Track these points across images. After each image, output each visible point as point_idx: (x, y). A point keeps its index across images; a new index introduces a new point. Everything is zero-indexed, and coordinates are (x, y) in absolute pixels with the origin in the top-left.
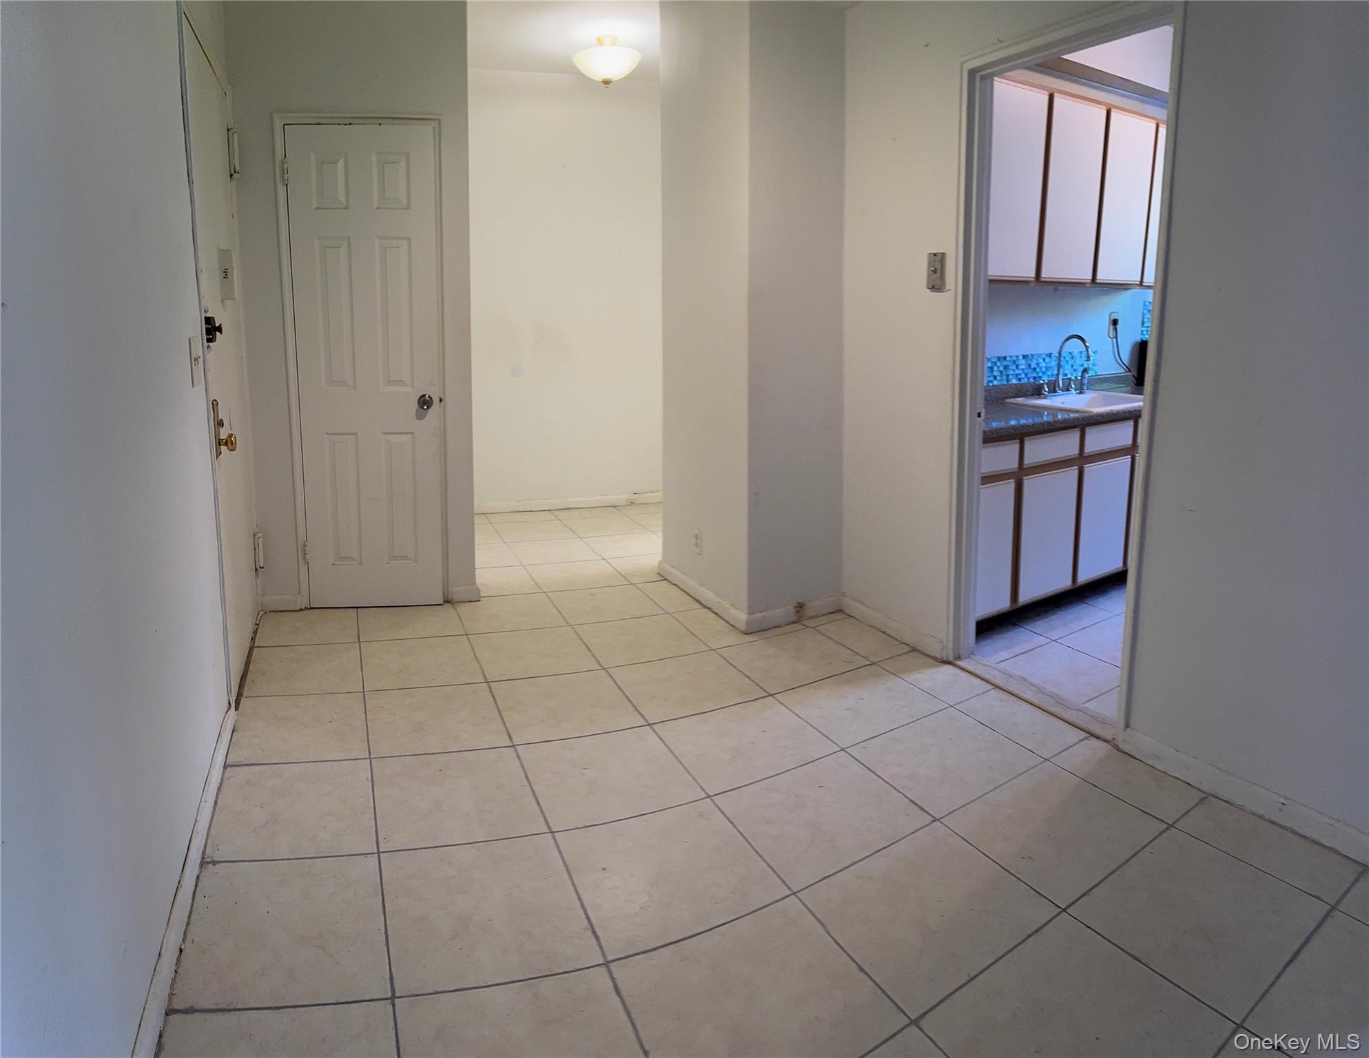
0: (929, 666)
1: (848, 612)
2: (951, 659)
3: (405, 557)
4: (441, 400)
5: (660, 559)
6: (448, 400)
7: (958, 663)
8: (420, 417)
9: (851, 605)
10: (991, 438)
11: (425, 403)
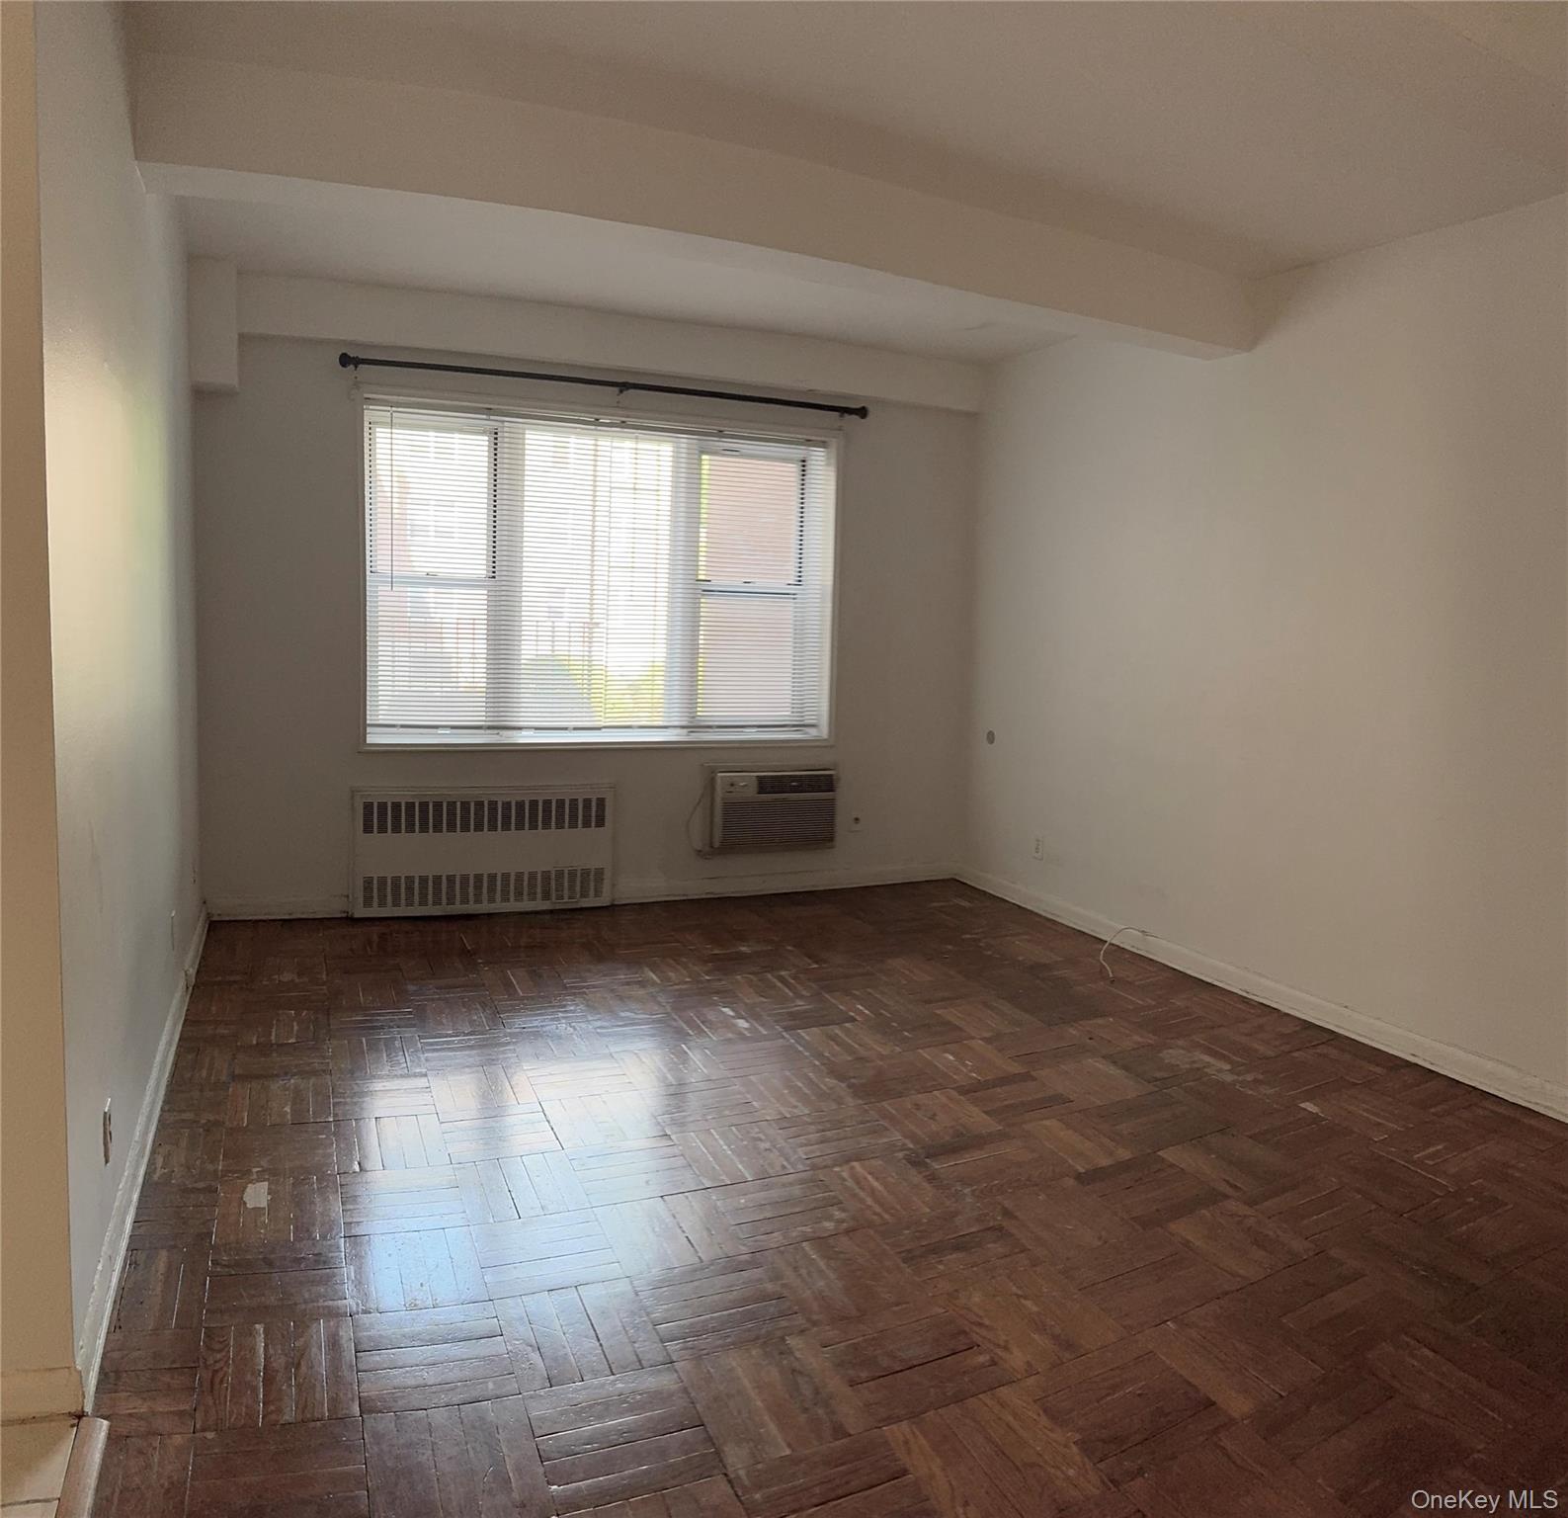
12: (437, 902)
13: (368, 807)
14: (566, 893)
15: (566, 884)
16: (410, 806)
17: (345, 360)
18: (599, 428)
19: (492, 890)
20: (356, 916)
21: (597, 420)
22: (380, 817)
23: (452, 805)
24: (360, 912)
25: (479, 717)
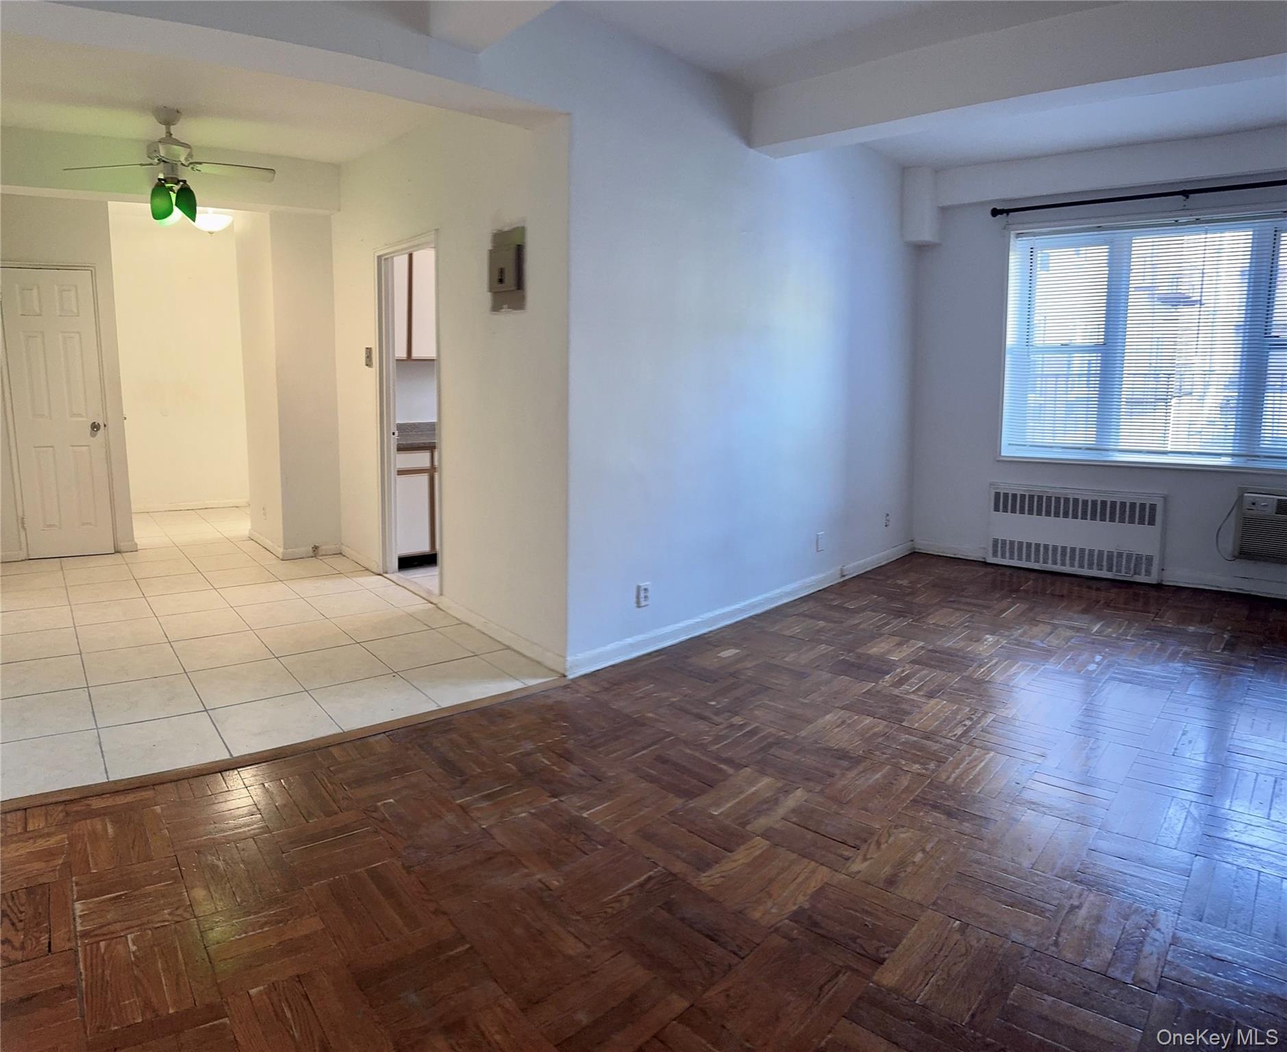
0: (370, 575)
1: (344, 554)
2: (381, 573)
3: (90, 524)
4: (105, 426)
5: (250, 528)
6: (110, 425)
7: (385, 575)
8: (93, 435)
9: (346, 550)
10: (401, 448)
11: (95, 427)
12: (1037, 561)
13: (997, 495)
14: (1123, 570)
15: (1124, 563)
16: (1023, 496)
17: (995, 212)
18: (1179, 227)
19: (1072, 558)
20: (988, 561)
21: (1176, 221)
22: (1005, 502)
23: (1049, 498)
24: (991, 560)
25: (1091, 441)
